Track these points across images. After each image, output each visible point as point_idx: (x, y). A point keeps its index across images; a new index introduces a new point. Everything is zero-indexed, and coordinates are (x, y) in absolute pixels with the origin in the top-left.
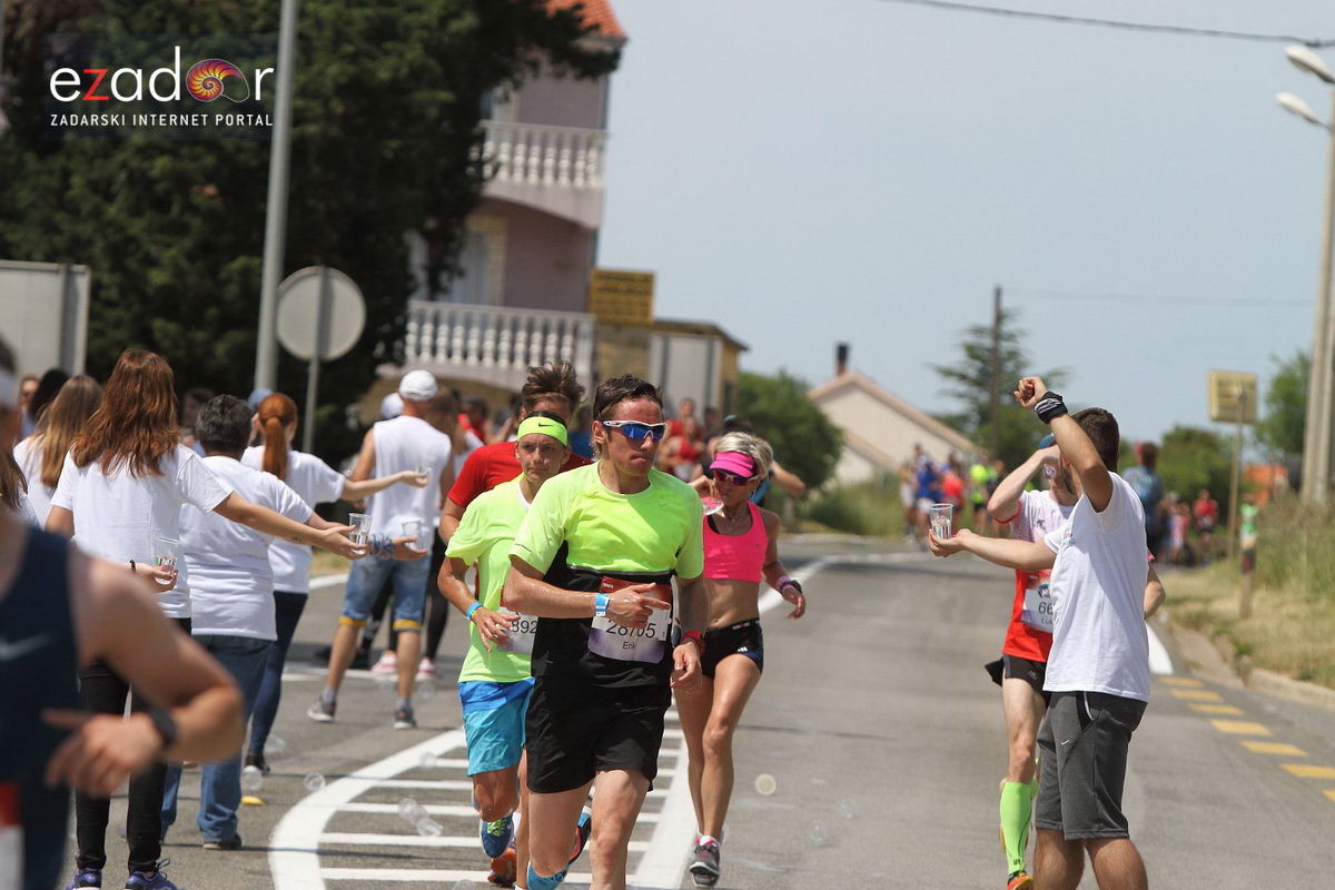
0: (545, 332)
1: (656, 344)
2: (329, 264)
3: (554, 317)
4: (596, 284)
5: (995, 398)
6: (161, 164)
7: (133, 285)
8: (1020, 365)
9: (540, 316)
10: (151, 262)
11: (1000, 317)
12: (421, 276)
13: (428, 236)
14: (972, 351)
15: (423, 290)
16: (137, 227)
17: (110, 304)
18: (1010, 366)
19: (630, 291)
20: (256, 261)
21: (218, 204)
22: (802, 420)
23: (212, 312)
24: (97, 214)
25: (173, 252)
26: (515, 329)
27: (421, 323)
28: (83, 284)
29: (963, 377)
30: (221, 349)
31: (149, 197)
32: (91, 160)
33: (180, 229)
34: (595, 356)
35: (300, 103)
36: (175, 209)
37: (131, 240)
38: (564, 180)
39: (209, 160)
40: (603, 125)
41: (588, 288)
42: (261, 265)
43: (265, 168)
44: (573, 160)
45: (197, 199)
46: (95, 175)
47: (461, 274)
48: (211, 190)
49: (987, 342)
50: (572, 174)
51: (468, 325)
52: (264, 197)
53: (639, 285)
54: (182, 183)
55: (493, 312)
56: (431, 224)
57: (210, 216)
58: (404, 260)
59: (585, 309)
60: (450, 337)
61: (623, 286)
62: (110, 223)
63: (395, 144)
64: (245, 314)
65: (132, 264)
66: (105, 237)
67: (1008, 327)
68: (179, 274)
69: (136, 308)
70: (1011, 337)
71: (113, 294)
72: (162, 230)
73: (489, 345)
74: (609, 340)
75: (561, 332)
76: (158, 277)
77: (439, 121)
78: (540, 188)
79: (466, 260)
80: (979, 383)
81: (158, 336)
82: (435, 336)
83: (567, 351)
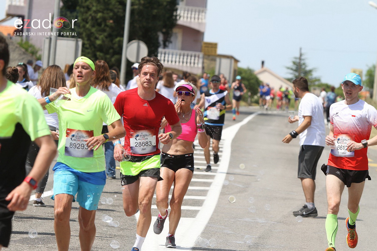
0: (191, 56)
1: (218, 60)
2: (139, 39)
3: (193, 53)
4: (203, 45)
5: (299, 74)
6: (99, 15)
7: (92, 44)
8: (306, 66)
9: (190, 53)
10: (97, 38)
11: (301, 55)
13: (163, 33)
14: (294, 63)
15: (162, 46)
16: (93, 30)
17: (87, 48)
18: (303, 67)
19: (212, 47)
20: (121, 39)
21: (113, 25)
22: (253, 79)
23: (111, 51)
24: (84, 26)
25: (102, 36)
26: (184, 56)
27: (161, 54)
28: (80, 43)
29: (292, 69)
30: (113, 59)
31: (97, 23)
33: (104, 31)
34: (203, 63)
36: (103, 26)
37: (92, 33)
38: (196, 20)
39: (111, 14)
40: (206, 7)
41: (201, 47)
42: (123, 39)
43: (124, 16)
44: (199, 15)
45: (108, 24)
47: (171, 42)
48: (111, 21)
49: (298, 61)
50: (198, 19)
51: (173, 55)
52: (124, 23)
53: (214, 46)
54: (104, 19)
55: (179, 52)
56: (164, 30)
57: (111, 27)
58: (157, 39)
59: (201, 51)
60: (168, 57)
61: (210, 46)
62: (88, 29)
63: (156, 11)
64: (119, 52)
65: (92, 39)
67: (303, 57)
68: (103, 41)
69: (93, 49)
70: (303, 60)
71: (87, 46)
72: (99, 31)
73: (178, 59)
74: (207, 59)
75: (195, 56)
76: (98, 42)
77: (167, 5)
78: (191, 22)
79: (172, 39)
80: (296, 70)
81: (98, 56)
82: (165, 57)
83: (196, 61)
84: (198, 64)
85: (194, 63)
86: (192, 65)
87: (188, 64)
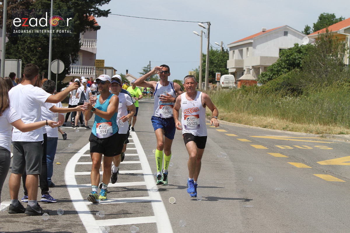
0: (89, 69)
1: (104, 70)
2: (58, 59)
3: (90, 67)
4: (96, 62)
6: (33, 45)
9: (88, 67)
10: (31, 60)
12: (71, 61)
13: (72, 55)
14: (144, 70)
15: (72, 63)
16: (29, 55)
19: (101, 63)
20: (48, 59)
21: (41, 51)
24: (23, 53)
25: (34, 58)
26: (84, 69)
28: (21, 62)
31: (31, 50)
32: (22, 45)
33: (36, 55)
34: (96, 72)
35: (53, 35)
36: (35, 52)
37: (29, 56)
38: (91, 47)
39: (40, 44)
40: (96, 39)
42: (48, 60)
43: (48, 45)
44: (92, 44)
45: (38, 50)
46: (22, 47)
47: (78, 60)
48: (40, 49)
50: (92, 46)
51: (77, 69)
53: (103, 62)
54: (36, 48)
55: (81, 66)
56: (73, 53)
57: (40, 53)
58: (69, 58)
59: (95, 66)
60: (75, 70)
61: (100, 62)
62: (25, 54)
63: (68, 41)
64: (46, 67)
65: (28, 60)
66: (24, 56)
68: (36, 62)
72: (33, 55)
73: (80, 71)
74: (97, 70)
75: (91, 69)
77: (74, 37)
78: (87, 48)
79: (78, 58)
82: (73, 70)
83: (92, 72)
84: (93, 74)
85: (91, 73)
86: (90, 74)
87: (87, 74)
